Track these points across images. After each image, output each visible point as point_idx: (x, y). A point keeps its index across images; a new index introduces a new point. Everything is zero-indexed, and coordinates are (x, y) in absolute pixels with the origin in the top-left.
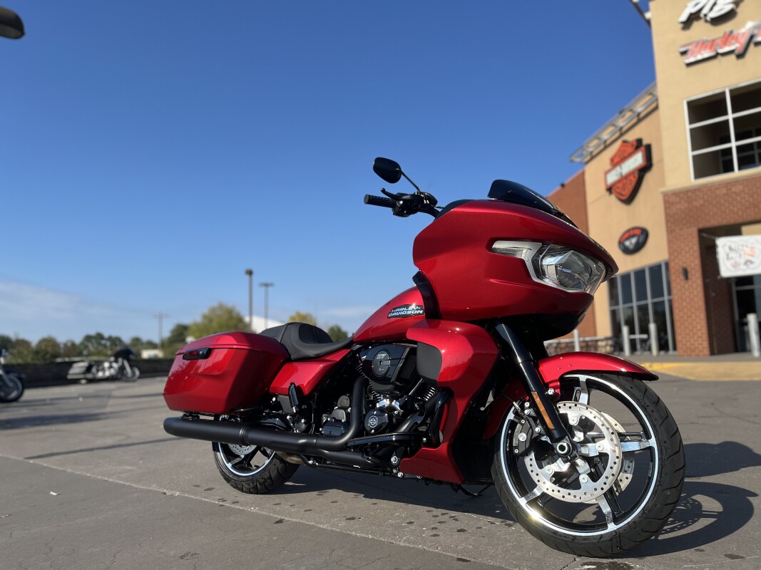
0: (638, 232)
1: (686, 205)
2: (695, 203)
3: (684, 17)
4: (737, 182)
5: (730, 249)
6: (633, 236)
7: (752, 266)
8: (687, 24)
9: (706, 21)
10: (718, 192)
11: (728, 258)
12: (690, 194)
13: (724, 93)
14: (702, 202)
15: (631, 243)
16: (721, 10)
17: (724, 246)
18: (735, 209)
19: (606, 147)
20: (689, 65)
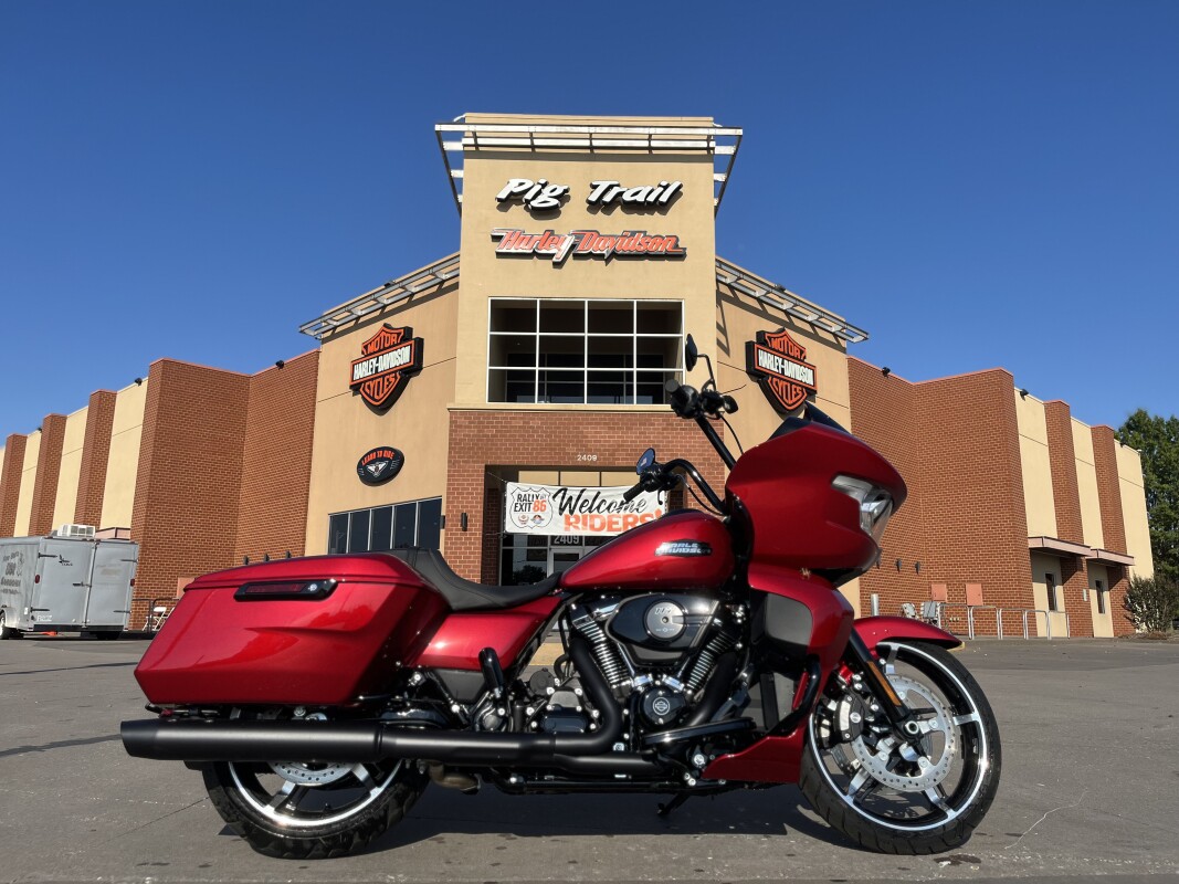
0: (389, 455)
1: (476, 432)
2: (486, 432)
3: (503, 195)
4: (536, 412)
6: (382, 460)
7: (541, 524)
8: (505, 204)
9: (526, 208)
11: (516, 509)
12: (482, 418)
13: (534, 303)
14: (494, 431)
15: (377, 469)
16: (544, 202)
17: (513, 493)
19: (357, 327)
20: (500, 255)
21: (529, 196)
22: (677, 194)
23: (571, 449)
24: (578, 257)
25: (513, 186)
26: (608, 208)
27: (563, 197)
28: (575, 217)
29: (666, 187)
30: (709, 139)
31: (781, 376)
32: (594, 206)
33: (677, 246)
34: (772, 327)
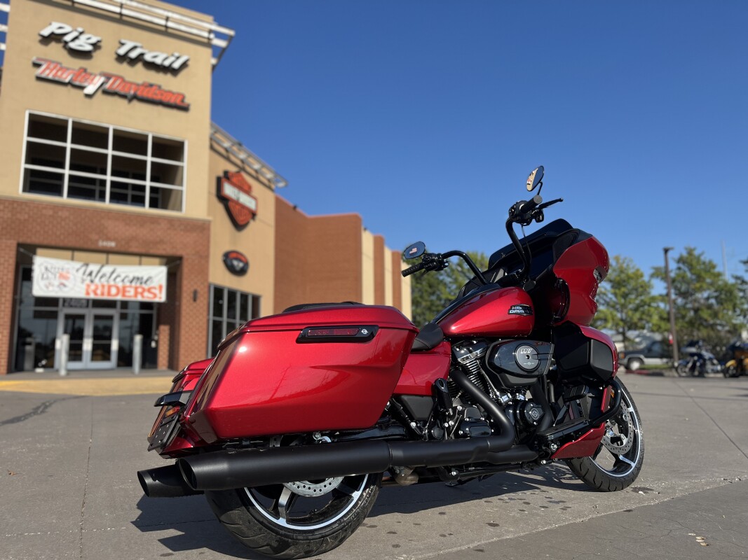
1: (9, 215)
2: (19, 216)
3: (46, 32)
4: (64, 207)
5: (46, 269)
7: (65, 289)
8: (47, 40)
9: (65, 48)
10: (44, 211)
11: (42, 278)
12: (15, 205)
13: (66, 122)
14: (26, 216)
16: (81, 46)
17: (41, 264)
18: (58, 233)
20: (39, 79)
21: (67, 38)
22: (184, 65)
23: (94, 236)
24: (106, 92)
25: (53, 28)
26: (133, 62)
27: (96, 46)
28: (104, 62)
29: (178, 58)
30: (210, 31)
31: (237, 203)
32: (122, 58)
33: (182, 101)
34: (232, 169)
